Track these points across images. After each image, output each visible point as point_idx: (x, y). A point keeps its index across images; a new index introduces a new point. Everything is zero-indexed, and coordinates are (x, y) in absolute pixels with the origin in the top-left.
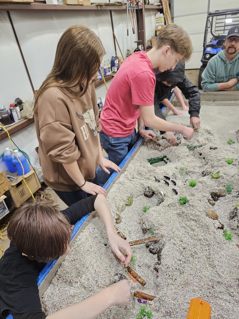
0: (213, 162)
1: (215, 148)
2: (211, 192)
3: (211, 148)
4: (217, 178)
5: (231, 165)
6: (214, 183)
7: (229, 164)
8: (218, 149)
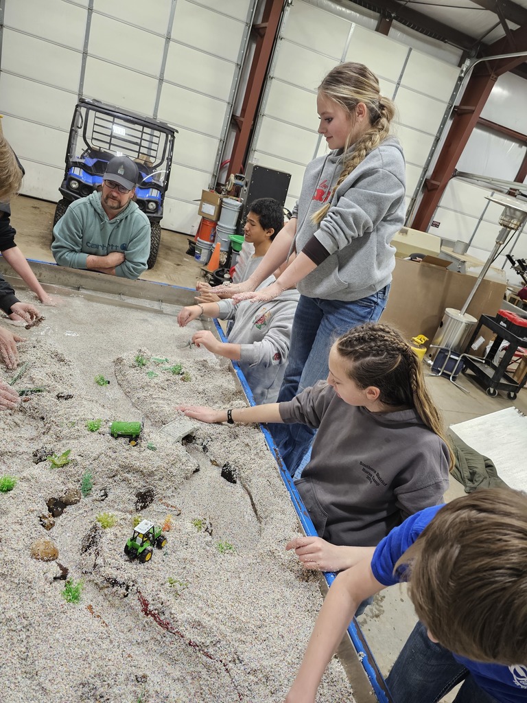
0: (59, 429)
1: (69, 397)
2: (48, 498)
3: (59, 397)
4: (63, 466)
5: (95, 435)
6: (57, 476)
7: (92, 431)
8: (73, 399)
